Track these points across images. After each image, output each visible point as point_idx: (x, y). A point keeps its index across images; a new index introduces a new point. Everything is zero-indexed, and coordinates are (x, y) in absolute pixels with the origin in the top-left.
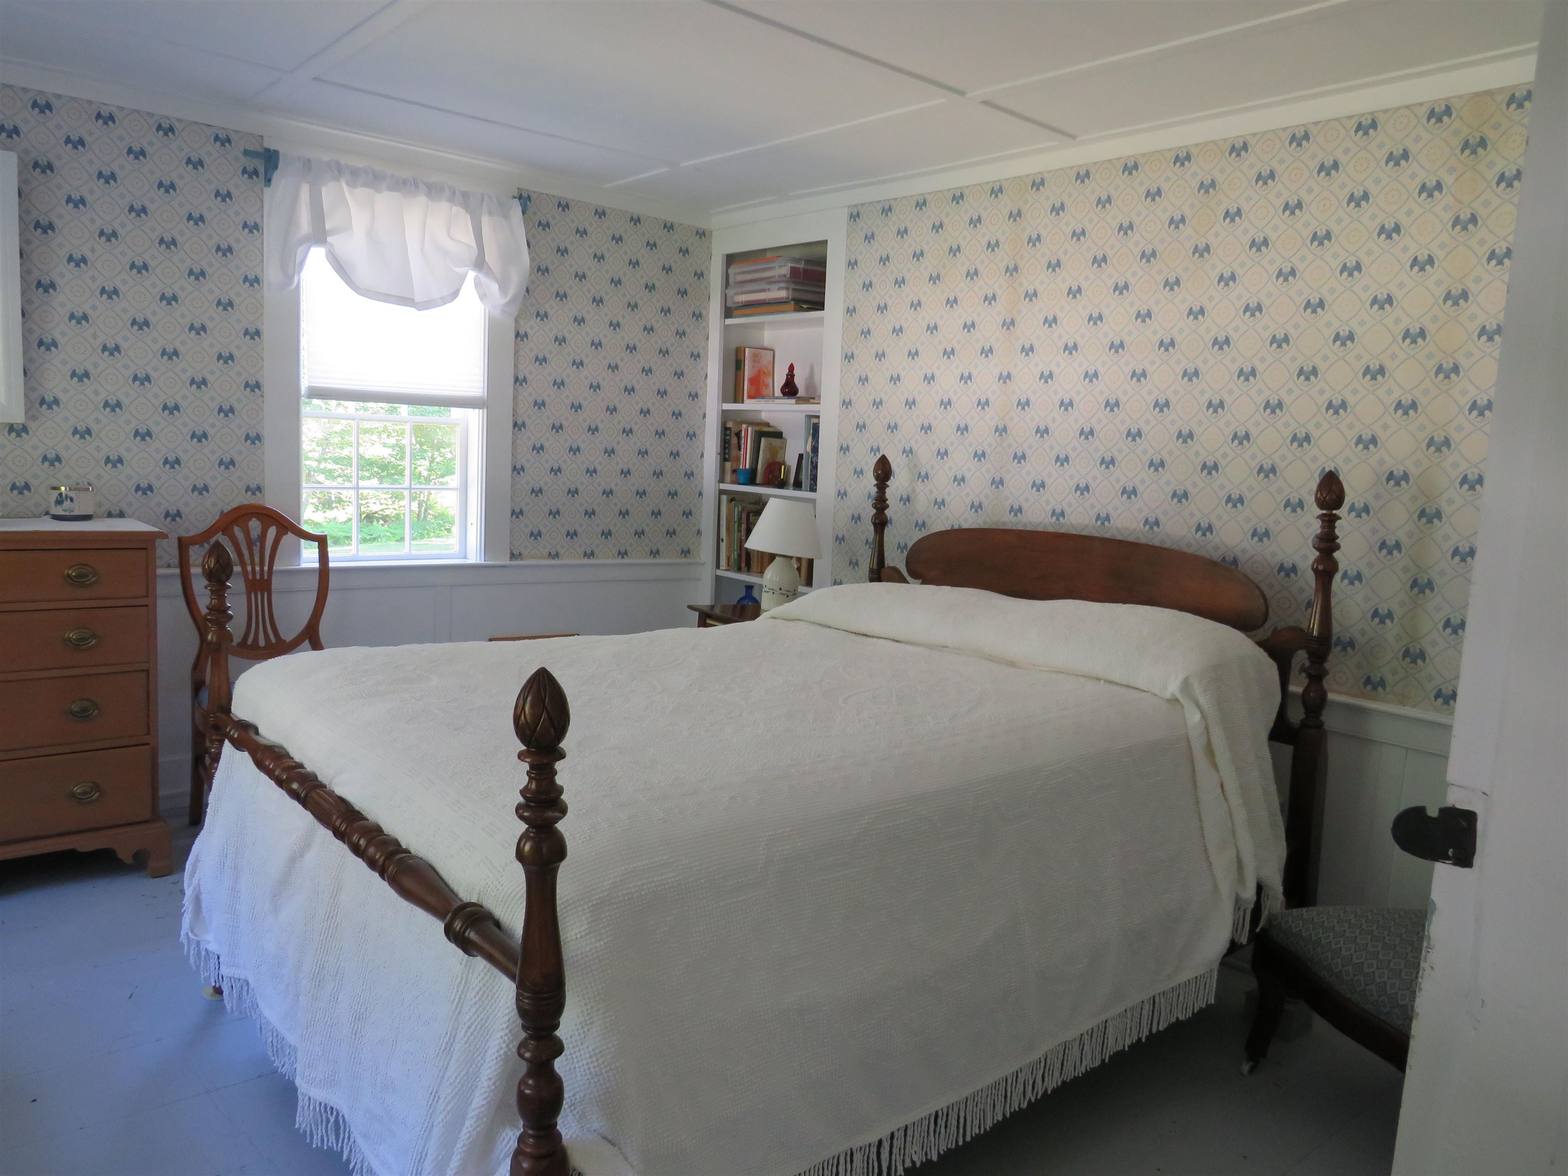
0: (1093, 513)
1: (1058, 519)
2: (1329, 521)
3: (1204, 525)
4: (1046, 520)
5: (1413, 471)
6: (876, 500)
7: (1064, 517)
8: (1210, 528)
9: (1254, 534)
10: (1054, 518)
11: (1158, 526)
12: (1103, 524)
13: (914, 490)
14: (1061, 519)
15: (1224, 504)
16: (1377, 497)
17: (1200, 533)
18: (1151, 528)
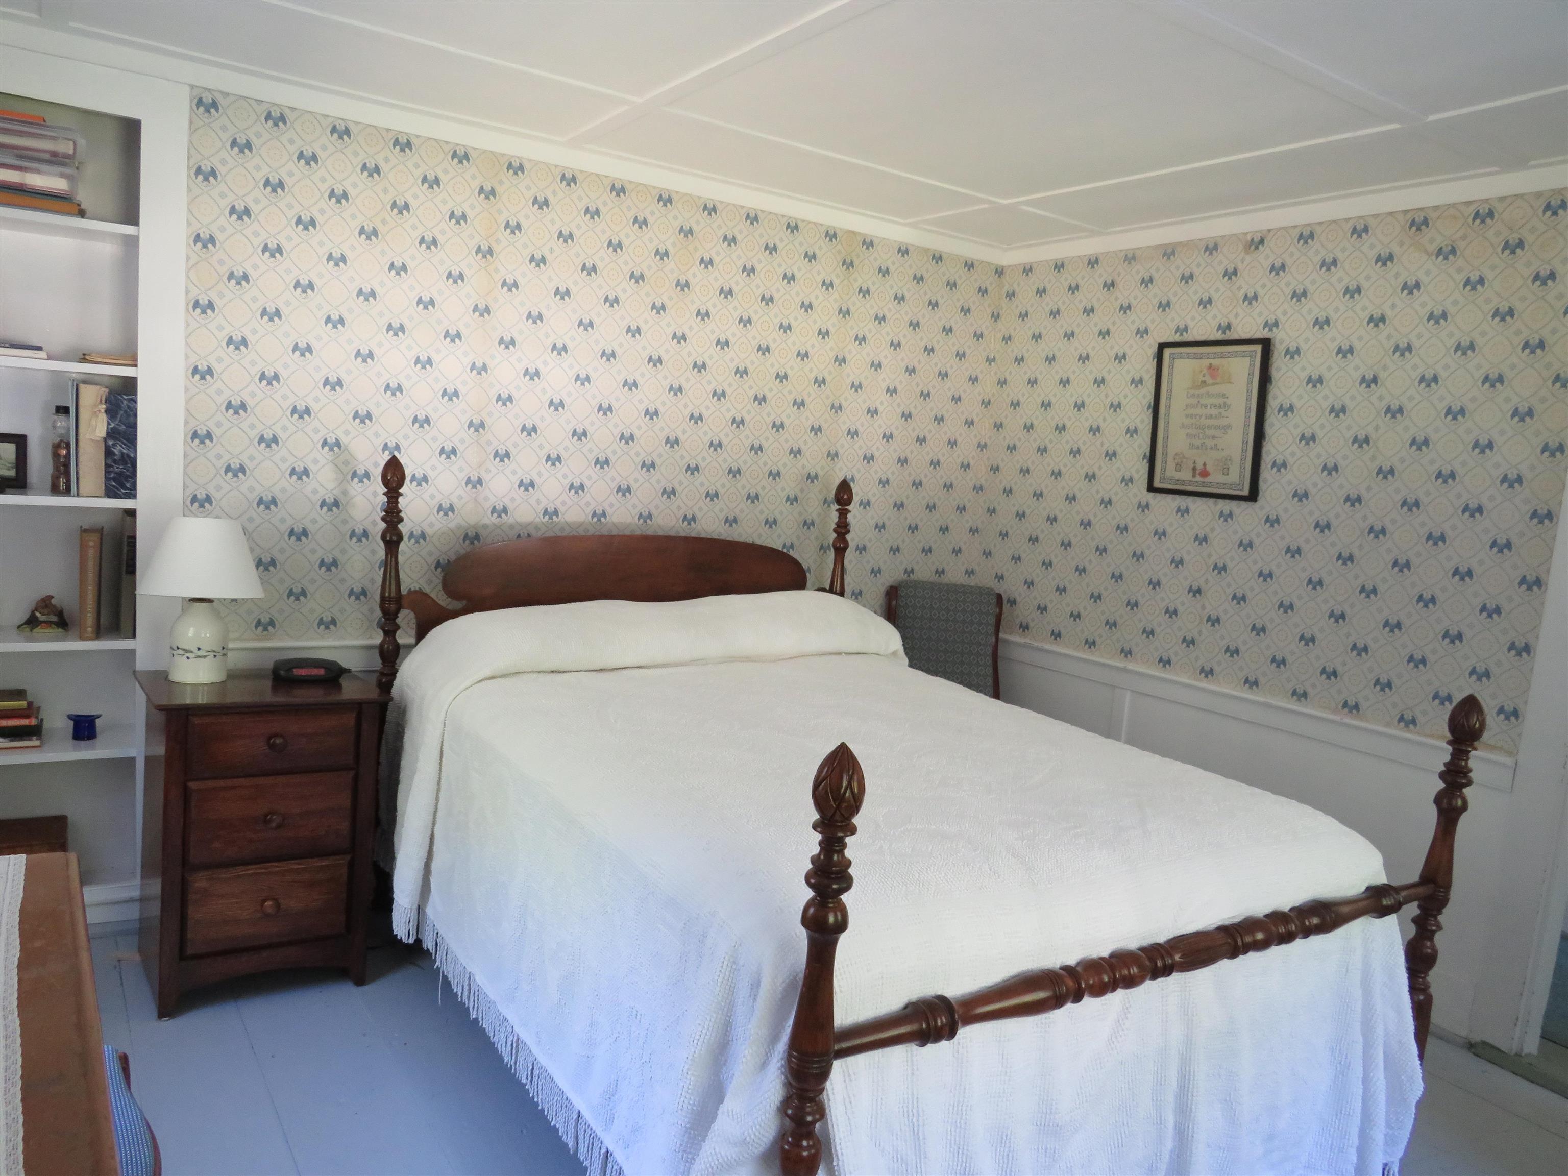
0: (589, 511)
1: (551, 518)
2: (843, 513)
3: (689, 516)
4: (538, 519)
5: (821, 473)
6: (385, 511)
7: (557, 516)
8: (694, 518)
9: (727, 520)
10: (547, 517)
11: (651, 519)
12: (599, 520)
13: (345, 493)
14: (554, 517)
15: (704, 498)
16: (802, 491)
17: (686, 523)
18: (645, 521)
